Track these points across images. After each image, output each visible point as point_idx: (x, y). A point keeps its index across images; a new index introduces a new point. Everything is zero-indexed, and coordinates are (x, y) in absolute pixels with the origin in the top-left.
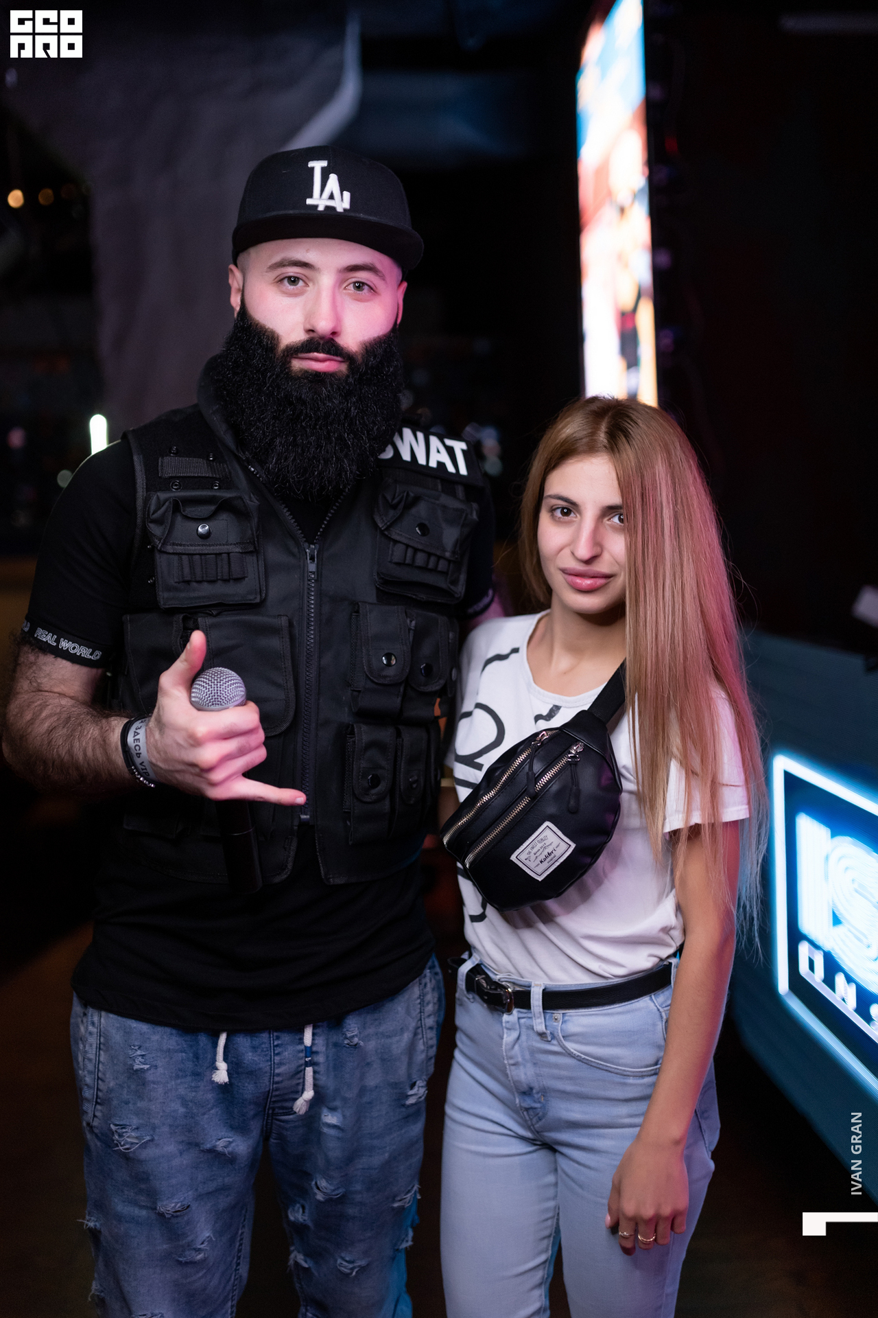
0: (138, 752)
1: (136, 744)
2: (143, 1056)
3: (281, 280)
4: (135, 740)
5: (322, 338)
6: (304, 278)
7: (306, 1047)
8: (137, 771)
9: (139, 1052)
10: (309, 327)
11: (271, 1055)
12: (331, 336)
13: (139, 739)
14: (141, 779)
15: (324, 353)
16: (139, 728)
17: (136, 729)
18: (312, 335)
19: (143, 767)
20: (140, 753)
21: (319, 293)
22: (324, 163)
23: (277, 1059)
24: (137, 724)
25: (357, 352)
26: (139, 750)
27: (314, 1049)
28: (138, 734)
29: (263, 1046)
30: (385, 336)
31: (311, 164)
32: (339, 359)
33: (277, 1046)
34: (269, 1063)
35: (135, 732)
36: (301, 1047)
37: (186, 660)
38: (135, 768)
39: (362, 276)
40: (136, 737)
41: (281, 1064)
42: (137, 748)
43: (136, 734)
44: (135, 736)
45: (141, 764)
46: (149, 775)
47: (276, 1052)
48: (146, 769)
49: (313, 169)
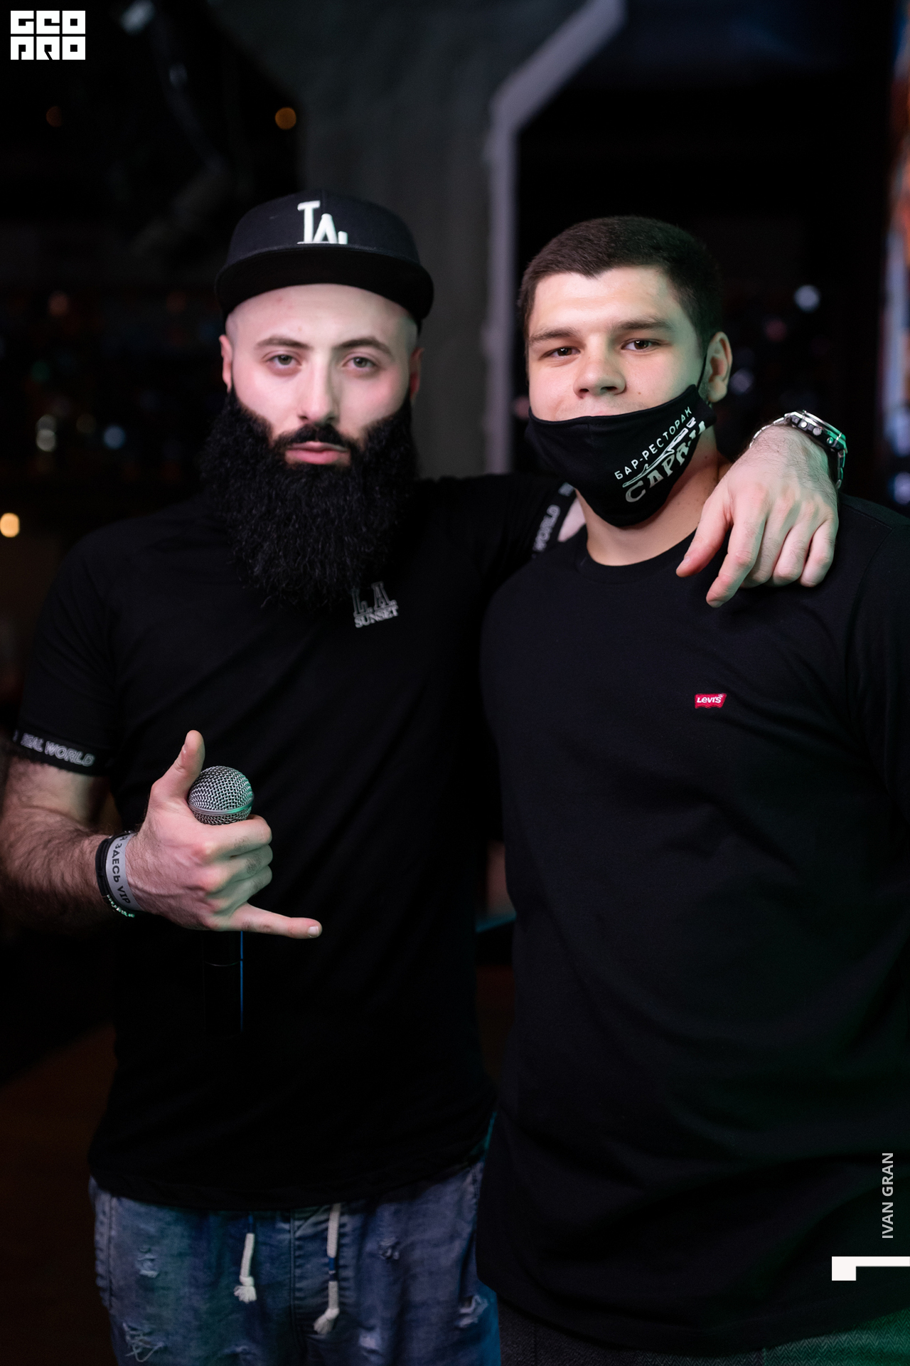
0: (117, 875)
1: (115, 865)
2: (152, 1260)
3: (272, 359)
4: (114, 860)
5: (317, 424)
6: (298, 357)
7: (330, 1259)
8: (113, 900)
9: (148, 1256)
10: (301, 413)
11: (290, 1267)
12: (328, 422)
13: (118, 860)
14: (118, 909)
15: (321, 440)
16: (119, 847)
17: (116, 848)
18: (306, 422)
19: (123, 893)
20: (119, 876)
21: (312, 373)
22: (316, 204)
23: (298, 1272)
24: (117, 841)
25: (358, 439)
26: (118, 872)
27: (342, 1262)
28: (118, 853)
29: (282, 1257)
30: (391, 416)
31: (301, 207)
32: (338, 447)
33: (299, 1257)
34: (289, 1276)
35: (115, 851)
36: (326, 1260)
37: (182, 767)
38: (111, 897)
39: (363, 352)
40: (116, 858)
41: (302, 1278)
42: (116, 870)
43: (116, 853)
44: (114, 855)
45: (119, 890)
46: (129, 902)
47: (297, 1264)
48: (125, 895)
49: (302, 212)
